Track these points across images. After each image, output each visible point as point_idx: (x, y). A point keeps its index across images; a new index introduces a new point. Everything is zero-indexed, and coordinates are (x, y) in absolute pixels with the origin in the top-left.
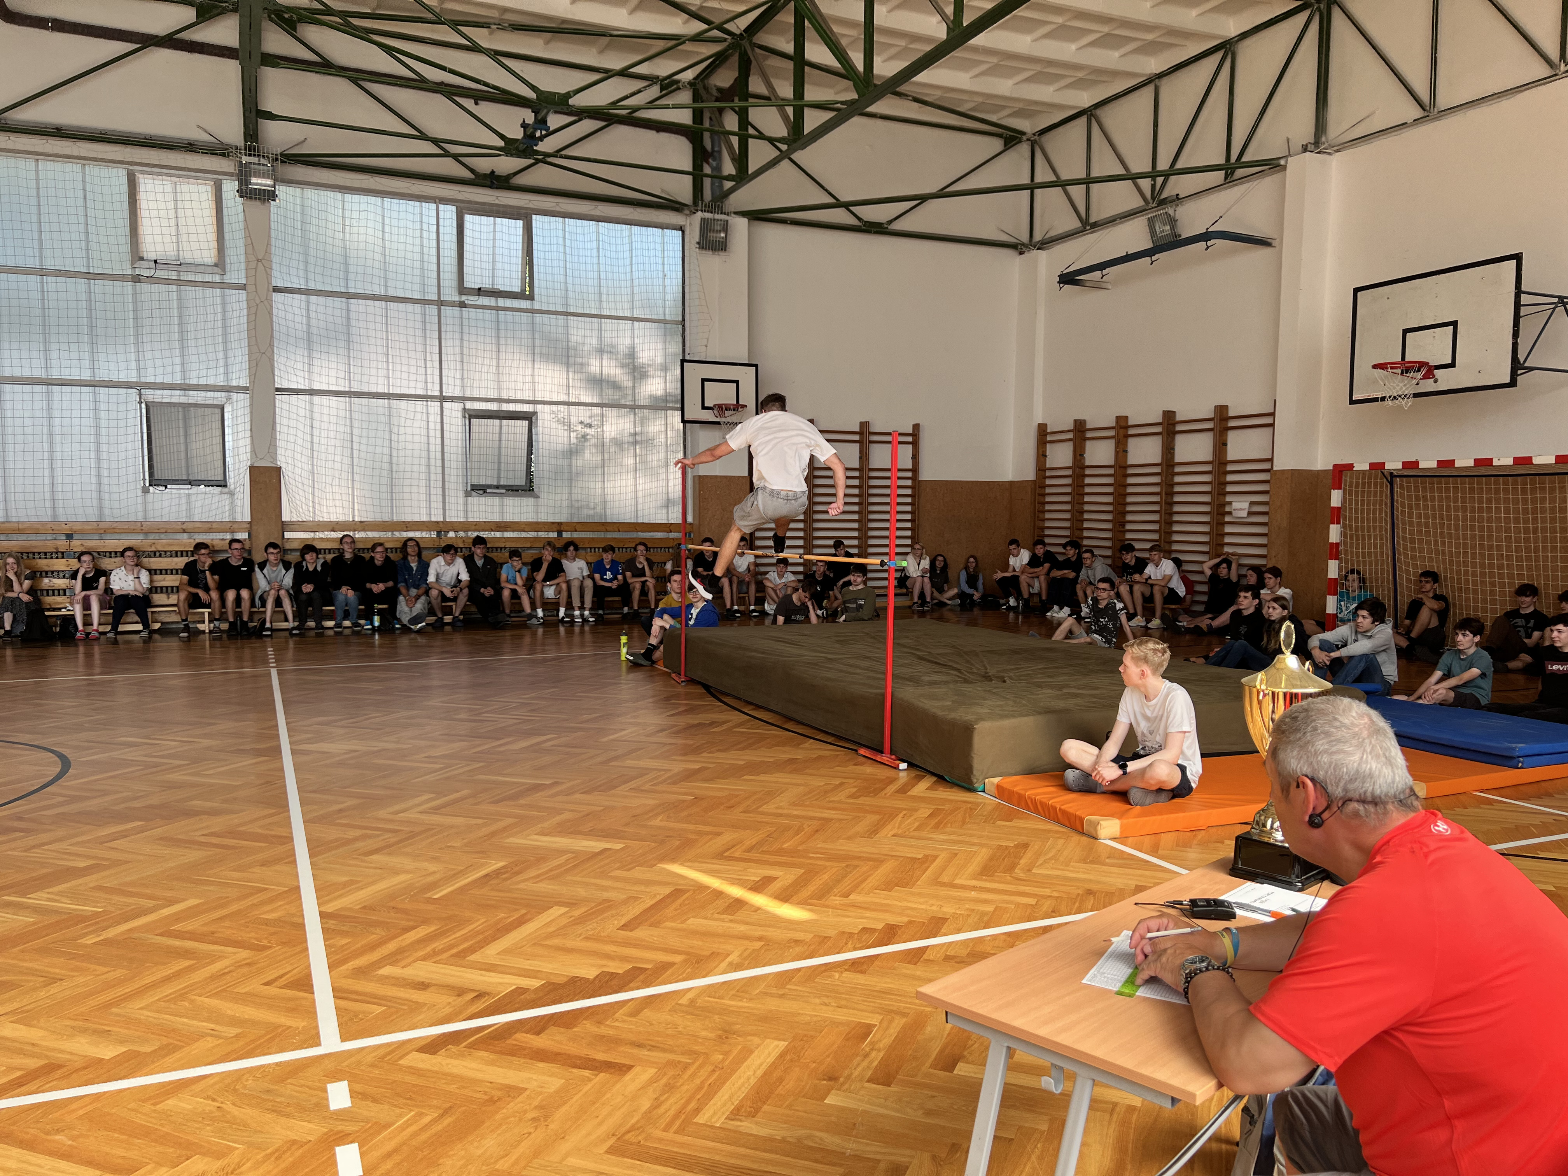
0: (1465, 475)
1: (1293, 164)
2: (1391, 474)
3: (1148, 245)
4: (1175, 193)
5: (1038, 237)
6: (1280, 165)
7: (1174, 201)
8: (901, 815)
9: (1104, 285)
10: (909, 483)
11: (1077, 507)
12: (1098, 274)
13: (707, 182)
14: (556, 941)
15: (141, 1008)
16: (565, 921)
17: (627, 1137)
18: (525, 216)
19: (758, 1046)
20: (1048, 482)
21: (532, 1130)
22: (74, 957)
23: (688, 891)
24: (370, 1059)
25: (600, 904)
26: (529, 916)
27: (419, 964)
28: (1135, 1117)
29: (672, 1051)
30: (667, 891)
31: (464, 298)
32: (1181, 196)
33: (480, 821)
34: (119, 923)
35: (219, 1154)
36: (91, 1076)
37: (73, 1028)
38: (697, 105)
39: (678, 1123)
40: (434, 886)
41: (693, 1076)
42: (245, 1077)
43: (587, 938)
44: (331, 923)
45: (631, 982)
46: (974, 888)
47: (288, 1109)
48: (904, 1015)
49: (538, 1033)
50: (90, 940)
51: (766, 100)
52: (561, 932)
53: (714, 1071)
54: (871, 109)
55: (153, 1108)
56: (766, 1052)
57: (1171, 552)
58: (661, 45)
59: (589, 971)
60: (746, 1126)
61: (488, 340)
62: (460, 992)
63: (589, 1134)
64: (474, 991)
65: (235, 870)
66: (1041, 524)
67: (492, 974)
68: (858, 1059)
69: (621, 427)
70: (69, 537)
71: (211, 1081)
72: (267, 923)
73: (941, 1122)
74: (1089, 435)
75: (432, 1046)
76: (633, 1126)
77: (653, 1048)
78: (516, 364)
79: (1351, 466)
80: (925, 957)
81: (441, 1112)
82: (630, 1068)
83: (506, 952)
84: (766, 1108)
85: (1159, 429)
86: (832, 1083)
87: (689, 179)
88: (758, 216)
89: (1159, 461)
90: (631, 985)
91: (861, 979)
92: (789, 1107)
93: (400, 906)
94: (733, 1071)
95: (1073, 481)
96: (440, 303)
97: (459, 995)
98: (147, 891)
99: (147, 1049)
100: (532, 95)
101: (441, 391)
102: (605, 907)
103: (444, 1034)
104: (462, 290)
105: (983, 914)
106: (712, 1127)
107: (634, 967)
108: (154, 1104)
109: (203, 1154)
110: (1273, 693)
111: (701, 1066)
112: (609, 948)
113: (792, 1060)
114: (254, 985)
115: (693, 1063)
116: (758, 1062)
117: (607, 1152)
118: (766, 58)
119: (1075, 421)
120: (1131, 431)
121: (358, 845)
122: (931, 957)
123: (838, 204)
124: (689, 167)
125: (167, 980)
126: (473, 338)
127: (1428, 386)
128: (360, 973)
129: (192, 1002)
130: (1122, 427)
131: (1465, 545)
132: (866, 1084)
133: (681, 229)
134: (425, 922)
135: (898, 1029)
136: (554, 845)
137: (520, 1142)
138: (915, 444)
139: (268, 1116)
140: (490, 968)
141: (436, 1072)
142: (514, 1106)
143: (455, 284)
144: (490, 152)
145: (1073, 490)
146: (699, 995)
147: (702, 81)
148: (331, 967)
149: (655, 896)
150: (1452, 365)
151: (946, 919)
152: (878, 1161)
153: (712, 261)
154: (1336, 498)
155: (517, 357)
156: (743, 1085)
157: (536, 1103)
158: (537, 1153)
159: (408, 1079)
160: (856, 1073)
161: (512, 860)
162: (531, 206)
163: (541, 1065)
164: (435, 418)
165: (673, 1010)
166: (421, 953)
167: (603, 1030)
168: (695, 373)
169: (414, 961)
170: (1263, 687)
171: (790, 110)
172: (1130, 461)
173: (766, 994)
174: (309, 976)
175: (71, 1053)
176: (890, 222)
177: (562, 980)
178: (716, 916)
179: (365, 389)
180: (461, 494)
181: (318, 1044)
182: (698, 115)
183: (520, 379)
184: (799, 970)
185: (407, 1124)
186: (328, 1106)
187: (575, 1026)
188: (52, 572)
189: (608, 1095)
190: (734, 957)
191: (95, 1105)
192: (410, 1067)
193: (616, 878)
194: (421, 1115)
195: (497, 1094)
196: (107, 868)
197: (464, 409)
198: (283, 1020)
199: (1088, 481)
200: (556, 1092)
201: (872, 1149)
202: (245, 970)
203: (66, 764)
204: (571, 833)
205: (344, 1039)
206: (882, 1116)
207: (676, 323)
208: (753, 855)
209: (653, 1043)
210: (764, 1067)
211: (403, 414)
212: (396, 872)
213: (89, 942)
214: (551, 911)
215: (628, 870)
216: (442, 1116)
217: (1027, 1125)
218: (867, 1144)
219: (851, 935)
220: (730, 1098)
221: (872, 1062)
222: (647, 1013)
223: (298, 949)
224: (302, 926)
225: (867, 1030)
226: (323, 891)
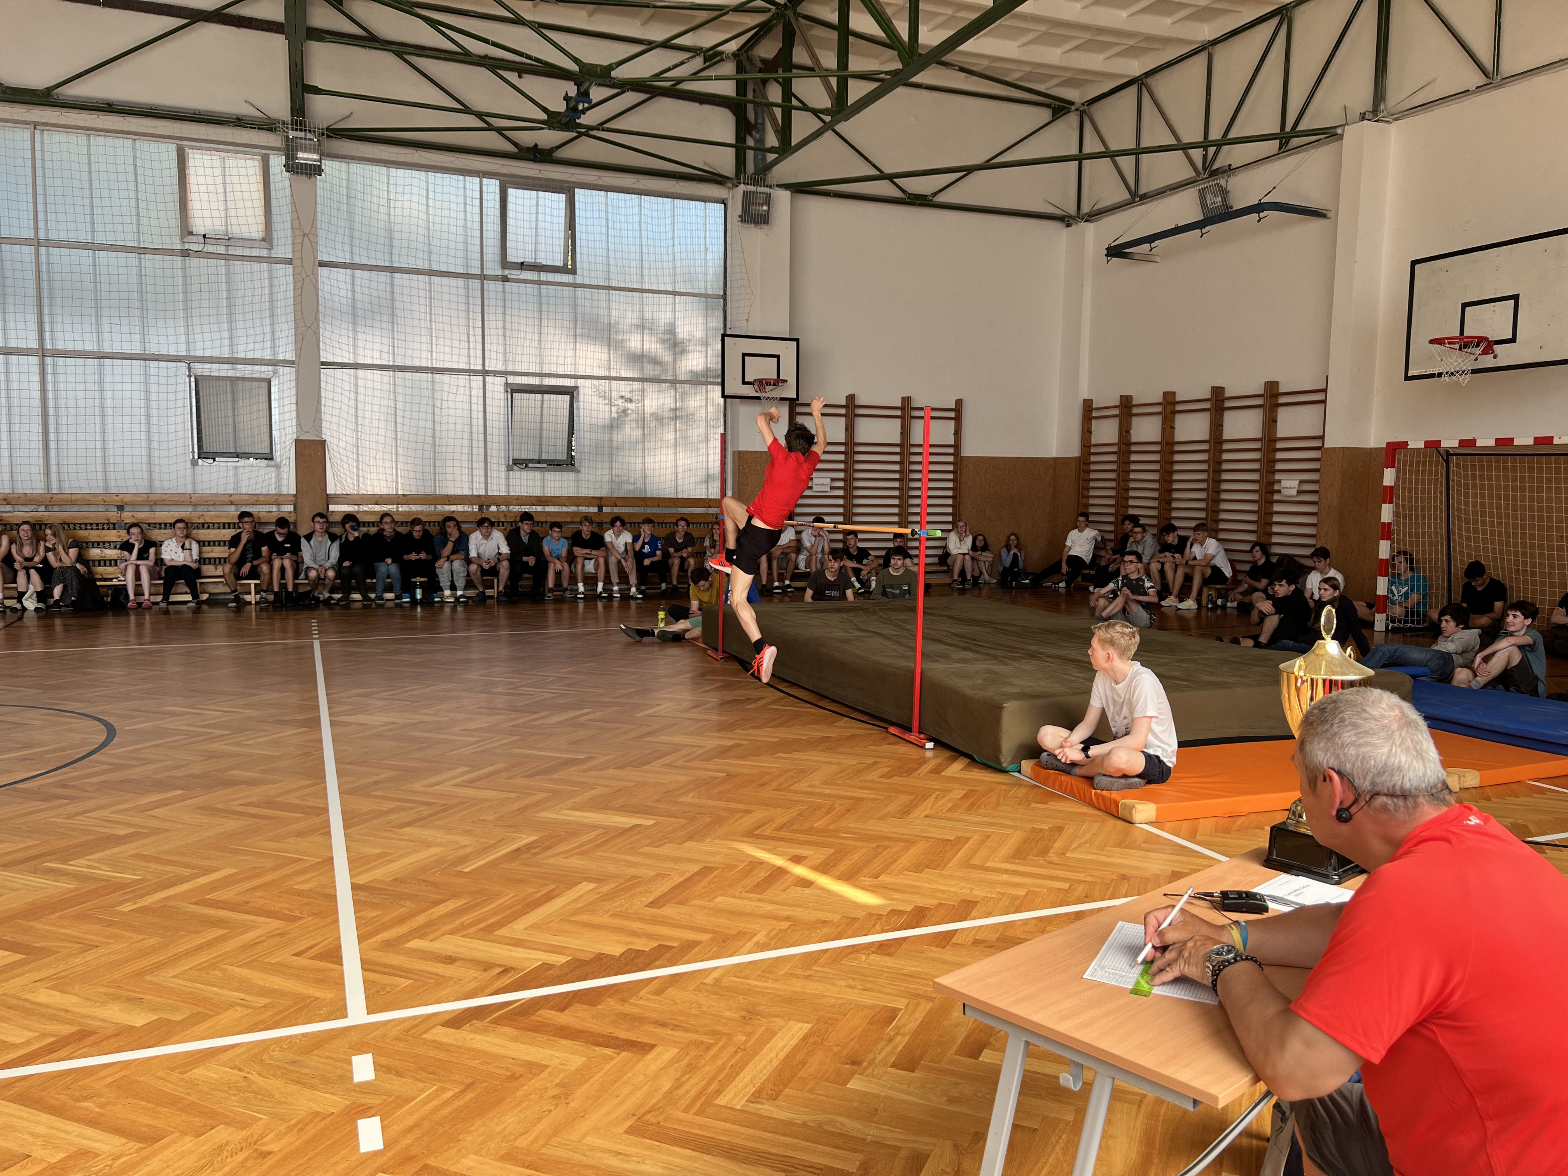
0: (1524, 454)
1: (1349, 132)
2: (1447, 452)
3: (1201, 217)
4: (1227, 164)
5: (1086, 209)
6: (1336, 134)
7: (1226, 171)
8: (934, 796)
9: (1153, 258)
10: (951, 459)
11: (1122, 484)
12: (1146, 246)
13: (750, 154)
14: (584, 918)
15: (173, 977)
16: (594, 897)
17: (646, 1118)
18: (567, 189)
19: (783, 1027)
20: (1093, 458)
21: (552, 1108)
22: (111, 924)
23: (717, 868)
24: (395, 1032)
25: (629, 880)
26: (558, 892)
27: (447, 937)
28: (1163, 1109)
29: (695, 1032)
30: (696, 868)
31: (506, 272)
32: (1233, 167)
33: (513, 795)
34: (156, 891)
35: (243, 1125)
36: (121, 1043)
37: (106, 995)
38: (740, 76)
39: (698, 1105)
40: (465, 859)
41: (716, 1056)
42: (272, 1047)
43: (615, 915)
44: (363, 896)
45: (657, 959)
46: (1006, 871)
47: (313, 1081)
48: (931, 999)
49: (562, 1010)
50: (127, 907)
51: (810, 70)
52: (589, 908)
53: (736, 1052)
54: (916, 79)
55: (181, 1076)
56: (790, 1034)
57: (1218, 530)
58: (704, 15)
59: (615, 948)
60: (767, 1109)
61: (530, 314)
62: (487, 966)
63: (608, 1114)
64: (500, 966)
65: (270, 840)
66: (1084, 501)
67: (518, 949)
68: (883, 1043)
69: (661, 401)
70: (120, 508)
71: (238, 1051)
72: (299, 893)
73: (966, 1110)
74: (1135, 410)
75: (457, 1021)
76: (654, 1106)
77: (676, 1027)
78: (557, 338)
79: (1406, 443)
80: (954, 940)
81: (463, 1087)
82: (652, 1047)
83: (533, 927)
84: (787, 1091)
85: (1207, 405)
86: (854, 1067)
87: (731, 152)
88: (801, 189)
89: (1206, 437)
90: (657, 963)
91: (888, 962)
92: (811, 1091)
93: (430, 879)
94: (756, 1053)
95: (1119, 458)
96: (483, 277)
97: (485, 970)
98: (184, 860)
99: (178, 1017)
100: (574, 67)
101: (484, 365)
102: (633, 884)
103: (469, 1010)
104: (505, 263)
105: (1015, 898)
106: (732, 1109)
107: (660, 945)
108: (183, 1073)
109: (227, 1124)
110: (1312, 680)
111: (724, 1047)
112: (636, 926)
113: (815, 1043)
114: (284, 956)
115: (716, 1043)
116: (781, 1044)
117: (626, 1132)
118: (810, 28)
119: (1122, 397)
120: (1179, 407)
121: (392, 817)
122: (960, 941)
123: (882, 176)
124: (732, 140)
125: (200, 948)
126: (515, 312)
127: (1488, 361)
128: (389, 945)
129: (223, 971)
130: (1169, 403)
131: (1523, 527)
132: (890, 1069)
133: (724, 202)
134: (454, 895)
135: (924, 1014)
136: (585, 821)
137: (540, 1119)
138: (958, 420)
139: (293, 1088)
140: (518, 943)
141: (460, 1047)
142: (535, 1083)
143: (497, 258)
144: (533, 125)
145: (1119, 467)
146: (723, 975)
147: (747, 51)
148: (361, 939)
149: (684, 873)
150: (1513, 340)
151: (975, 903)
152: (899, 1149)
153: (754, 234)
154: (1389, 477)
155: (558, 331)
156: (765, 1067)
157: (557, 1081)
158: (557, 1132)
159: (432, 1053)
160: (880, 1058)
161: (543, 834)
162: (574, 179)
163: (564, 1042)
164: (477, 392)
165: (698, 990)
166: (450, 927)
167: (627, 1008)
168: (736, 347)
169: (443, 935)
170: (1302, 673)
171: (833, 81)
172: (1178, 438)
173: (792, 974)
174: (339, 947)
175: (104, 1021)
176: (935, 194)
177: (588, 957)
178: (744, 894)
179: (409, 363)
180: (503, 468)
181: (346, 1016)
182: (741, 87)
183: (562, 353)
184: (826, 951)
185: (430, 1098)
186: (352, 1078)
187: (599, 1003)
188: (104, 543)
189: (629, 1075)
190: (760, 937)
191: (125, 1072)
192: (435, 1041)
193: (646, 855)
194: (443, 1089)
195: (520, 1070)
196: (148, 835)
197: (507, 384)
198: (312, 991)
199: (1133, 457)
200: (578, 1070)
201: (893, 1136)
202: (277, 940)
203: (111, 732)
204: (603, 808)
205: (370, 1011)
206: (904, 1102)
207: (718, 297)
208: (783, 834)
209: (676, 1023)
210: (787, 1050)
211: (446, 388)
212: (428, 845)
213: (126, 910)
214: (579, 887)
215: (658, 847)
216: (463, 1091)
217: (1052, 1115)
218: (889, 1131)
219: (879, 917)
220: (752, 1080)
221: (896, 1047)
222: (671, 992)
223: (329, 920)
224: (333, 898)
225: (892, 1014)
226: (355, 863)
